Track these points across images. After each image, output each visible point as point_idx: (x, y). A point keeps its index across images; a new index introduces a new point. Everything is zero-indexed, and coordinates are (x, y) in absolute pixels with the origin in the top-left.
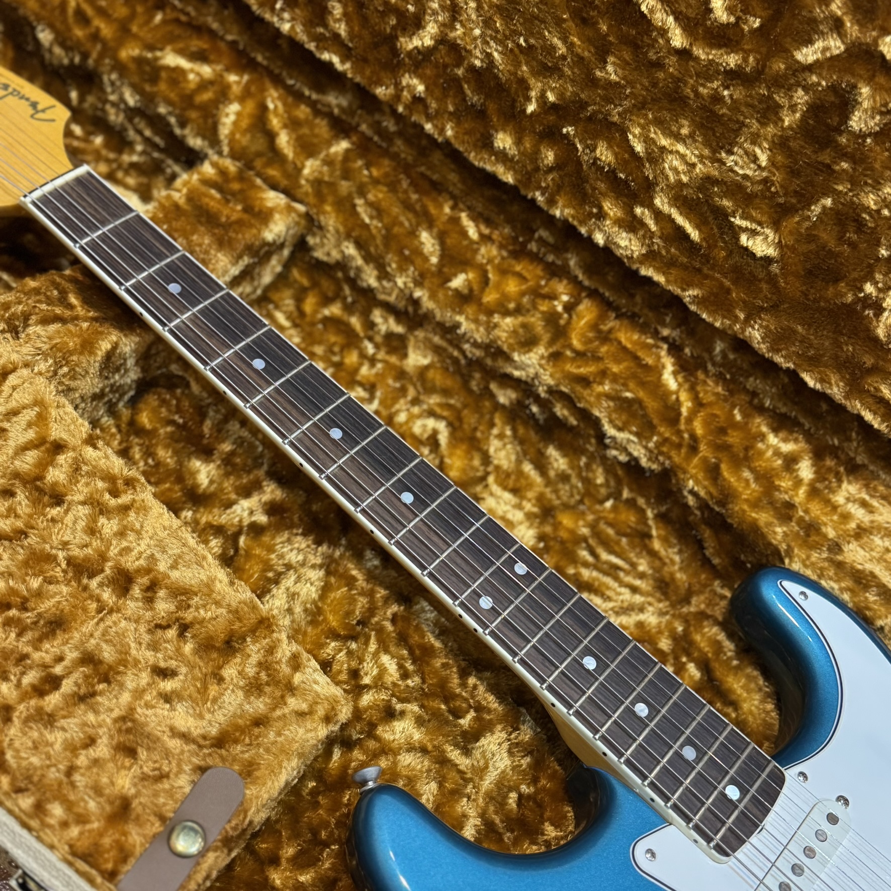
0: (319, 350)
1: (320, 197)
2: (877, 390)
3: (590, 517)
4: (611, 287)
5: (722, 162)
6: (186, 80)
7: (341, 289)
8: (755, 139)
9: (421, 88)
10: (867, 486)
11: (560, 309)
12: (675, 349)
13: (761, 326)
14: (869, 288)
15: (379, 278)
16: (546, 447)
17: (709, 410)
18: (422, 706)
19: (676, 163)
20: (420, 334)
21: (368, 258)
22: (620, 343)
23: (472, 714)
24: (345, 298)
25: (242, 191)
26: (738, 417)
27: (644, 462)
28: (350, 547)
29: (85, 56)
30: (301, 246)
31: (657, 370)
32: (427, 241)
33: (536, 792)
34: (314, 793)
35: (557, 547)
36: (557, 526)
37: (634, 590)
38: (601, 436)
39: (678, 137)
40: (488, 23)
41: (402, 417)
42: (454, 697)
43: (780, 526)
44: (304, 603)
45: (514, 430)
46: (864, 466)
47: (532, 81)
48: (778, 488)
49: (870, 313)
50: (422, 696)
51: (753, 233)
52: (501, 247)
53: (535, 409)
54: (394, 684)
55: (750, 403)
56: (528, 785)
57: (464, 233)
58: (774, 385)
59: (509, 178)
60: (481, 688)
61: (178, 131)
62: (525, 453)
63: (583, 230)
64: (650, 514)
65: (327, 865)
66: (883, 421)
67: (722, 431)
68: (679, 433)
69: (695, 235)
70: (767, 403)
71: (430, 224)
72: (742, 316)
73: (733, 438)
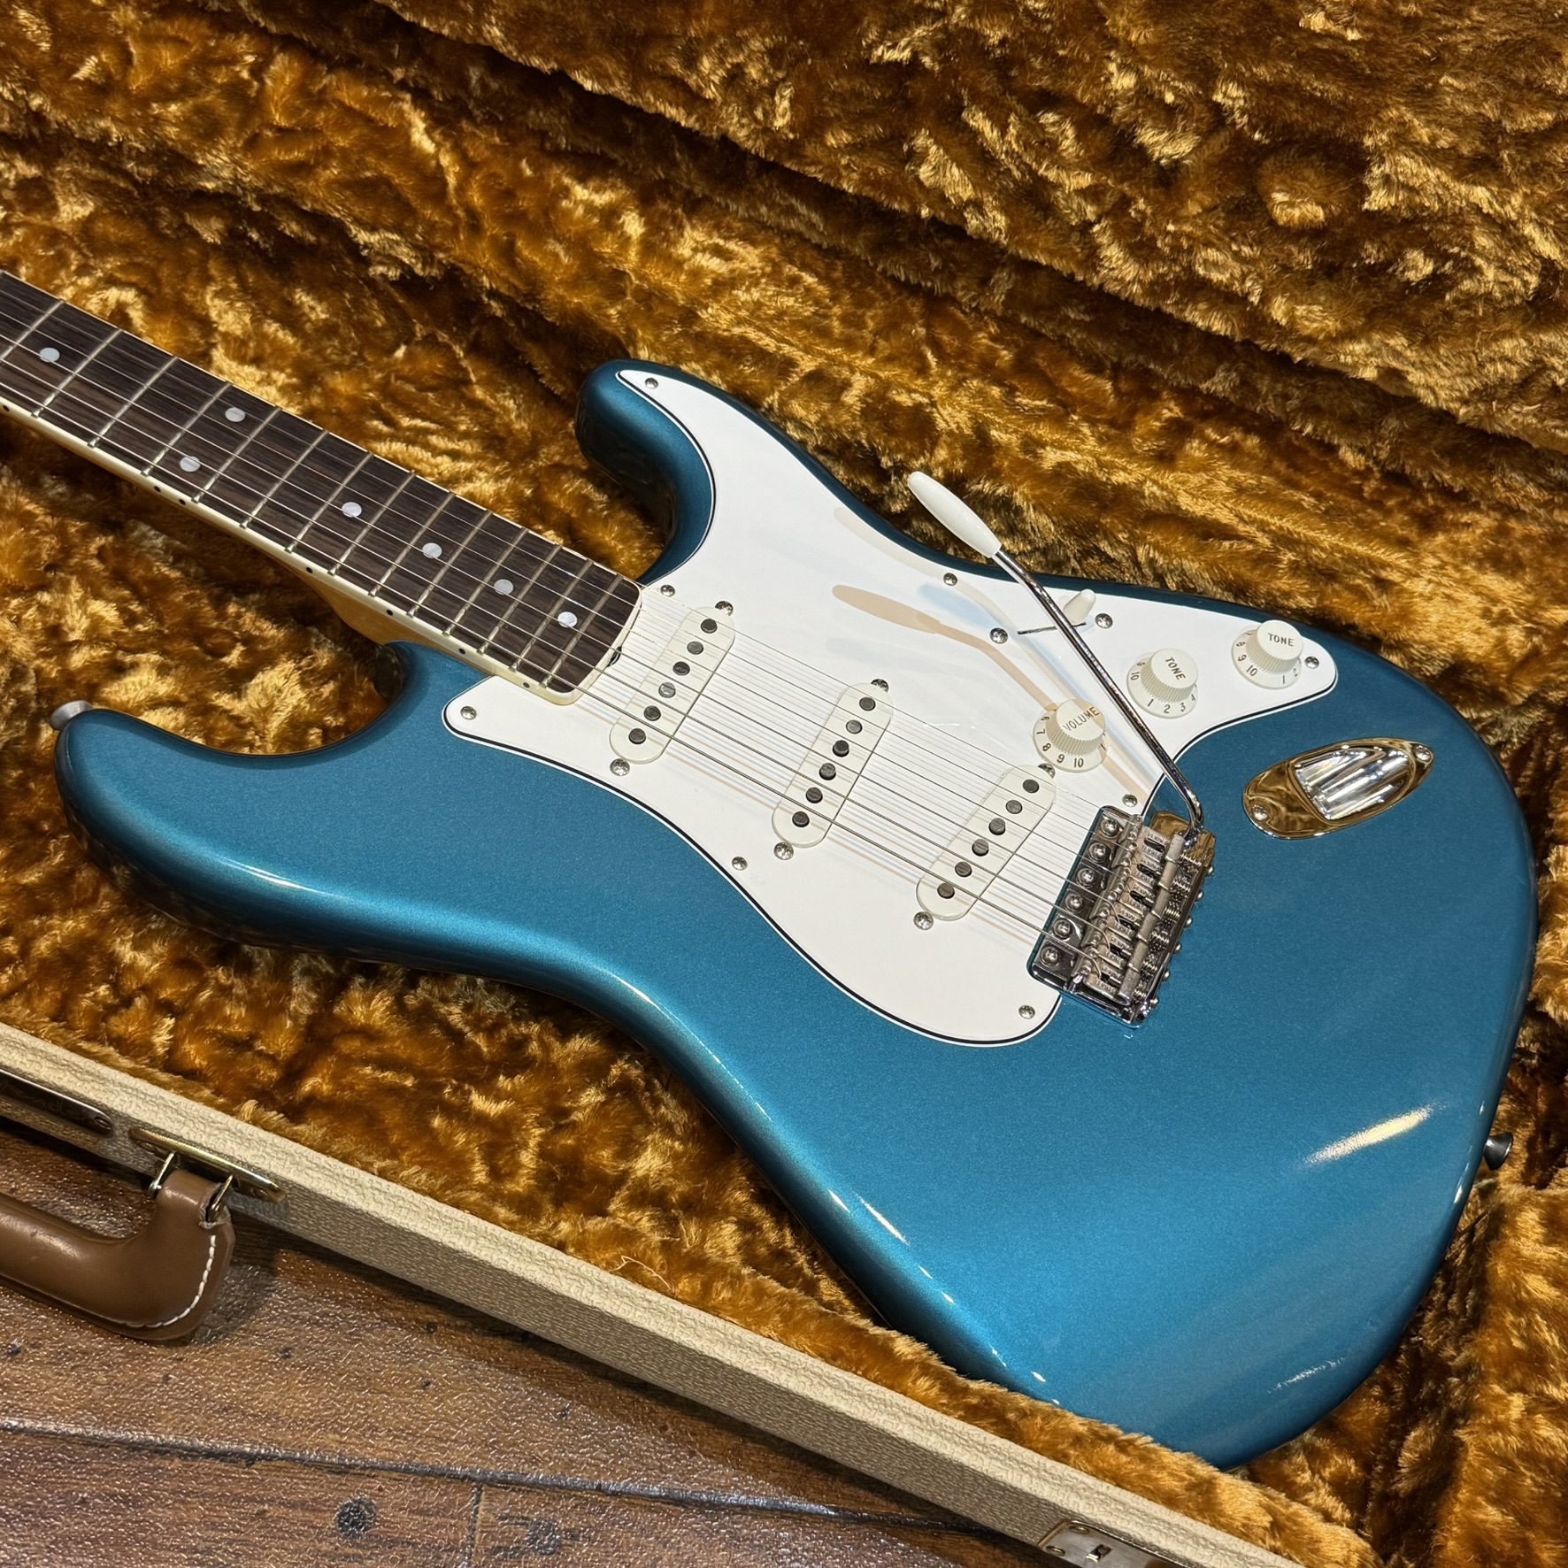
2: (664, 66)
3: (377, 375)
4: (307, 25)
10: (717, 227)
11: (245, 75)
12: (421, 97)
13: (498, 17)
16: (292, 293)
17: (485, 171)
18: (163, 653)
22: (341, 104)
23: (239, 649)
26: (528, 172)
27: (419, 269)
31: (404, 130)
32: (28, 21)
33: (348, 722)
36: (329, 394)
37: (455, 455)
38: (354, 248)
41: (67, 295)
42: (211, 632)
43: (612, 305)
45: (241, 280)
46: (706, 199)
48: (600, 257)
50: (161, 641)
53: (255, 236)
54: (118, 634)
55: (542, 149)
56: (335, 715)
58: (562, 112)
60: (248, 617)
62: (264, 308)
64: (459, 351)
65: (58, 857)
66: (689, 114)
67: (509, 194)
68: (449, 211)
70: (563, 142)
72: (471, 9)
73: (526, 201)
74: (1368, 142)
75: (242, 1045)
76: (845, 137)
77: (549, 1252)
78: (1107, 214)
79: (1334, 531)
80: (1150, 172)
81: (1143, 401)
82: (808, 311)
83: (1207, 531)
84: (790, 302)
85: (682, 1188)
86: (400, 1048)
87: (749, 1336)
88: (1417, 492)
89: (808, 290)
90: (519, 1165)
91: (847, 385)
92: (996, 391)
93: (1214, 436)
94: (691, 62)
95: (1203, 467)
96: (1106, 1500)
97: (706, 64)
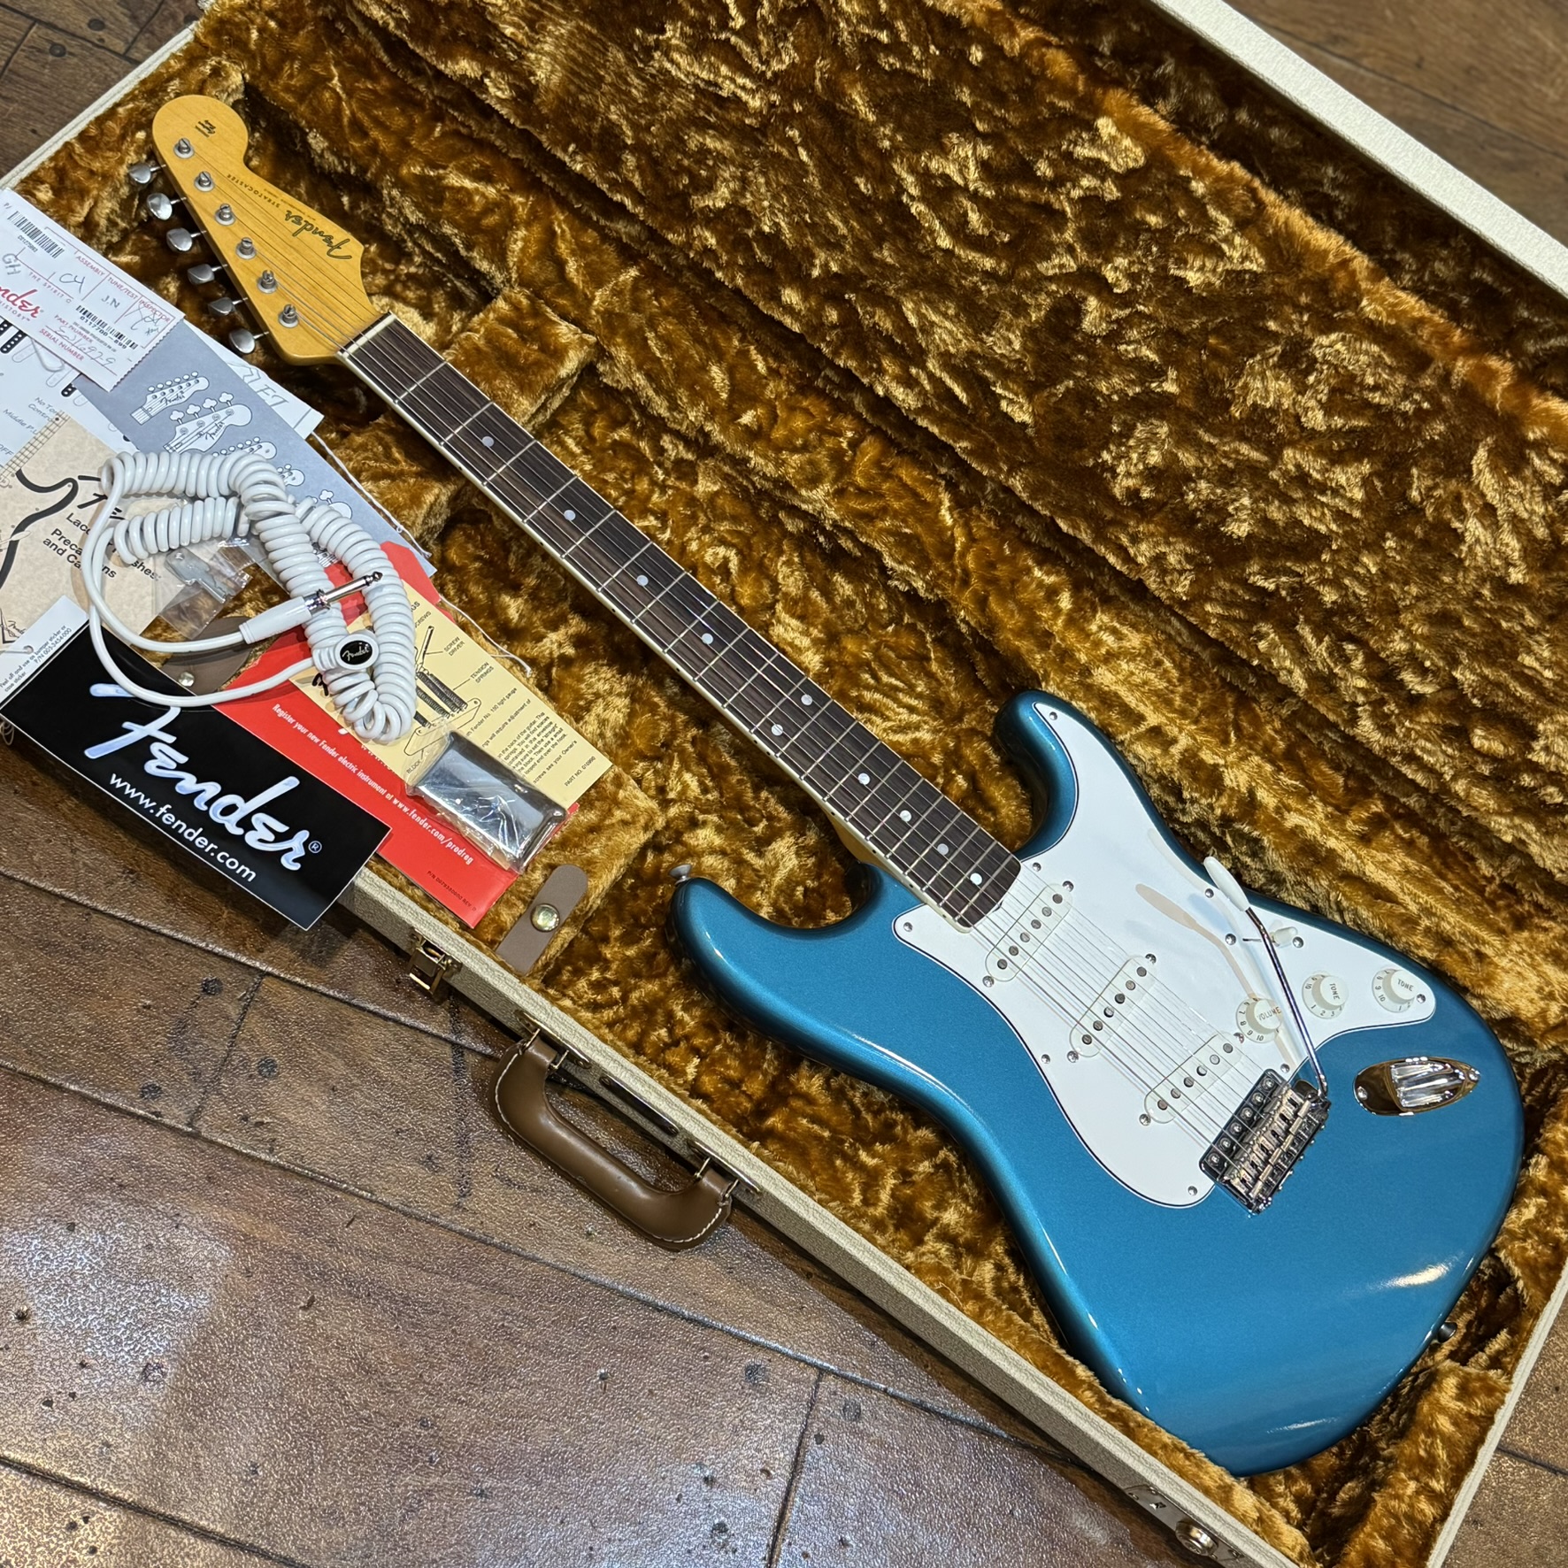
0: (610, 477)
1: (613, 331)
2: (1116, 537)
3: (873, 641)
4: (892, 426)
5: (983, 342)
6: (471, 201)
7: (630, 414)
8: (1009, 327)
9: (712, 241)
10: (1118, 615)
11: (844, 445)
12: (951, 486)
13: (1021, 478)
14: (1106, 456)
15: (670, 409)
16: (832, 574)
17: (980, 545)
18: (721, 817)
19: (945, 336)
20: (711, 463)
21: (659, 390)
22: (901, 479)
23: (764, 823)
24: (635, 423)
25: (536, 328)
26: (1007, 552)
27: (922, 593)
28: (651, 676)
29: (363, 170)
30: (588, 372)
31: (935, 507)
32: (717, 374)
33: (820, 885)
34: (632, 887)
35: (842, 670)
36: (841, 650)
37: (912, 710)
38: (883, 567)
39: (945, 315)
40: (776, 197)
41: (694, 546)
42: (749, 808)
43: (1039, 653)
44: (613, 728)
45: (801, 556)
46: (1116, 597)
47: (817, 251)
48: (1039, 618)
49: (1107, 475)
50: (721, 809)
51: (1011, 401)
52: (789, 381)
53: (821, 539)
54: (696, 798)
55: (1019, 537)
56: (813, 880)
57: (753, 368)
59: (796, 328)
60: (772, 801)
61: (463, 252)
62: (812, 580)
63: (865, 381)
64: (928, 638)
65: (648, 942)
66: (1124, 565)
67: (992, 565)
68: (952, 567)
69: (963, 396)
70: (1033, 539)
71: (720, 357)
72: (1005, 468)
73: (1002, 571)
74: (1541, 727)
75: (735, 1084)
76: (1219, 610)
77: (901, 1269)
78: (1370, 703)
79: (1459, 911)
80: (1403, 693)
81: (1360, 798)
82: (1162, 685)
83: (1378, 894)
84: (1152, 676)
85: (968, 1234)
86: (824, 1112)
87: (999, 1344)
88: (1520, 900)
89: (1166, 671)
90: (879, 1200)
91: (1174, 741)
92: (1268, 768)
93: (1400, 832)
94: (1135, 540)
95: (1386, 850)
96: (1172, 1482)
97: (1144, 547)
